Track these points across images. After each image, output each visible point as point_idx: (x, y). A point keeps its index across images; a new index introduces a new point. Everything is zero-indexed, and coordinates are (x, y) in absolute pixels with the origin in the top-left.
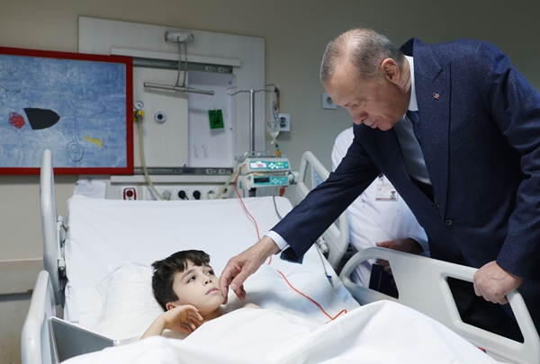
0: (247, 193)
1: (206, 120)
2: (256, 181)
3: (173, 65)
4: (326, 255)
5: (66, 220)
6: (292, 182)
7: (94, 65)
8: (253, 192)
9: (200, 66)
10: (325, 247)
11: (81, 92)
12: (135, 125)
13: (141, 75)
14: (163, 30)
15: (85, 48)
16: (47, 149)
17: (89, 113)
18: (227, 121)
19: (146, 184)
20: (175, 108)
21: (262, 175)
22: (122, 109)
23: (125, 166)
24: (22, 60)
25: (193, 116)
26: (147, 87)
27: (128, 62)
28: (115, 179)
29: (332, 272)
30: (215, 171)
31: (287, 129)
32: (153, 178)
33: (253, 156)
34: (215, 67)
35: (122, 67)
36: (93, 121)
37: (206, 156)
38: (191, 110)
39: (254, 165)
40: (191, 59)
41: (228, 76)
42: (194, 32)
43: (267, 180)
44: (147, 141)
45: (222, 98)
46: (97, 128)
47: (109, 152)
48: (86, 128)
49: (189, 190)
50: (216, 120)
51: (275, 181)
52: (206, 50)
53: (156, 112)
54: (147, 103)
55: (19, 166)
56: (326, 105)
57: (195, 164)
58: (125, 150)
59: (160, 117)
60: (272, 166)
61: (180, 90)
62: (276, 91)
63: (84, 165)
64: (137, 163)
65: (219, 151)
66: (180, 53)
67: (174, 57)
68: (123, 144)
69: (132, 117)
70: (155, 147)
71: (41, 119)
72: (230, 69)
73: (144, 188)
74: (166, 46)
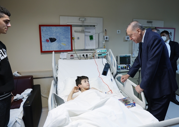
0: (97, 57)
1: (89, 38)
2: (99, 55)
3: (81, 26)
4: (112, 74)
5: (58, 65)
6: (107, 55)
7: (63, 27)
8: (99, 58)
9: (88, 26)
10: (112, 72)
11: (61, 34)
12: (73, 40)
13: (74, 29)
14: (79, 18)
15: (61, 23)
16: (54, 46)
17: (63, 38)
18: (94, 38)
19: (75, 53)
20: (82, 35)
21: (100, 54)
22: (70, 37)
23: (71, 49)
24: (48, 27)
25: (86, 37)
26: (75, 31)
27: (71, 26)
28: (68, 52)
29: (113, 78)
30: (91, 50)
31: (108, 39)
32: (77, 52)
33: (99, 48)
34: (91, 26)
35: (70, 27)
36: (64, 40)
37: (89, 46)
38: (85, 35)
39: (98, 51)
40: (85, 24)
41: (94, 27)
42: (86, 18)
43: (101, 55)
44: (75, 44)
45: (93, 32)
46: (64, 41)
47: (67, 46)
48: (62, 41)
49: (85, 54)
50: (91, 38)
51: (103, 55)
52: (89, 21)
53: (77, 37)
54: (75, 35)
55: (48, 50)
56: (118, 33)
57: (87, 48)
58: (71, 46)
59: (78, 38)
60: (102, 51)
61: (83, 32)
62: (105, 30)
63: (62, 50)
64: (73, 49)
65: (92, 45)
66: (82, 23)
68: (70, 44)
69: (72, 38)
70: (77, 45)
71: (52, 40)
72: (94, 26)
73: (75, 54)
74: (79, 22)
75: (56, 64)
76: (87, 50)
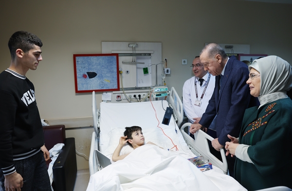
0: (155, 99)
1: (142, 71)
2: (157, 95)
3: (131, 55)
4: (177, 122)
5: (100, 110)
6: (169, 95)
7: (107, 57)
8: (157, 99)
9: (140, 54)
10: (176, 119)
11: (103, 66)
12: (120, 75)
13: (121, 59)
14: (127, 43)
15: (104, 52)
16: (94, 83)
17: (106, 72)
18: (149, 71)
19: (123, 93)
20: (132, 68)
21: (158, 93)
22: (115, 70)
23: (117, 88)
24: (86, 57)
25: (138, 70)
26: (123, 63)
27: (117, 55)
28: (114, 92)
29: (178, 128)
30: (146, 88)
31: (169, 73)
32: (125, 91)
33: (157, 85)
34: (145, 54)
35: (115, 57)
36: (107, 75)
37: (143, 82)
38: (137, 68)
39: (156, 90)
40: (137, 52)
41: (150, 56)
42: (138, 43)
43: (160, 95)
44: (123, 80)
45: (148, 63)
46: (108, 77)
47: (112, 84)
48: (105, 77)
49: (137, 95)
50: (146, 71)
51: (163, 95)
52: (142, 48)
53: (126, 70)
54: (123, 68)
55: (86, 90)
56: (183, 63)
57: (139, 86)
58: (117, 83)
59: (127, 72)
60: (162, 90)
61: (133, 63)
62: (166, 60)
63: (105, 89)
64: (121, 87)
65: (147, 81)
66: (133, 51)
67: (131, 52)
68: (116, 81)
69: (119, 72)
70: (127, 81)
71: (92, 75)
72: (150, 54)
73: (123, 94)
74: (129, 49)
75: (98, 108)
76: (139, 88)
